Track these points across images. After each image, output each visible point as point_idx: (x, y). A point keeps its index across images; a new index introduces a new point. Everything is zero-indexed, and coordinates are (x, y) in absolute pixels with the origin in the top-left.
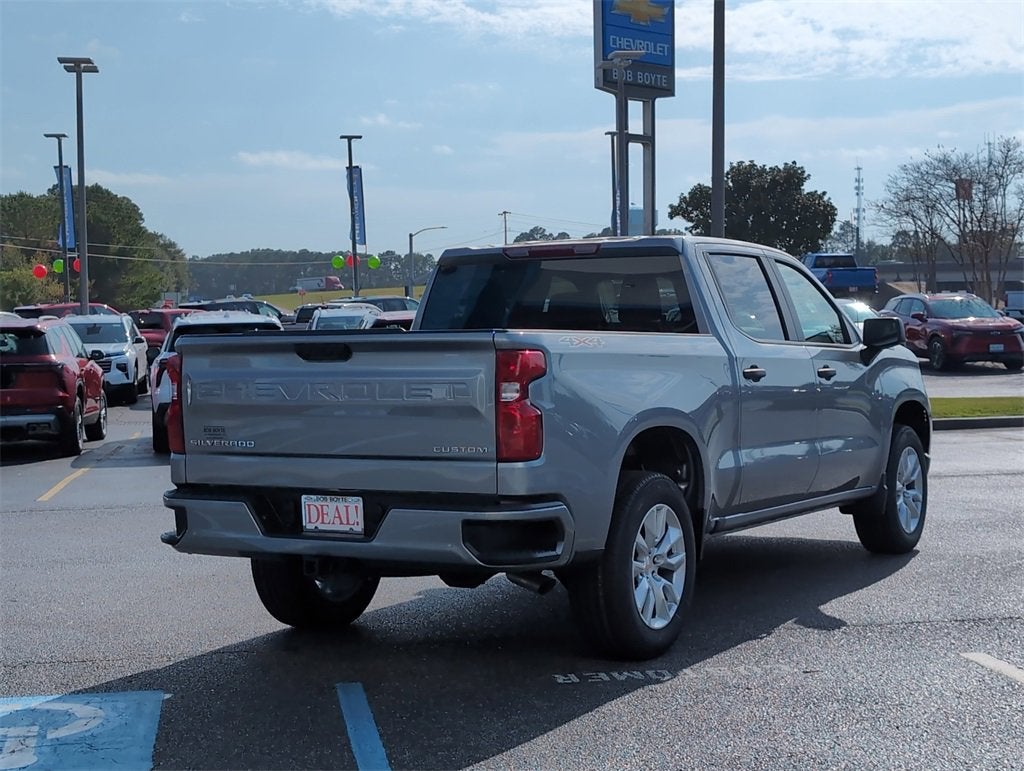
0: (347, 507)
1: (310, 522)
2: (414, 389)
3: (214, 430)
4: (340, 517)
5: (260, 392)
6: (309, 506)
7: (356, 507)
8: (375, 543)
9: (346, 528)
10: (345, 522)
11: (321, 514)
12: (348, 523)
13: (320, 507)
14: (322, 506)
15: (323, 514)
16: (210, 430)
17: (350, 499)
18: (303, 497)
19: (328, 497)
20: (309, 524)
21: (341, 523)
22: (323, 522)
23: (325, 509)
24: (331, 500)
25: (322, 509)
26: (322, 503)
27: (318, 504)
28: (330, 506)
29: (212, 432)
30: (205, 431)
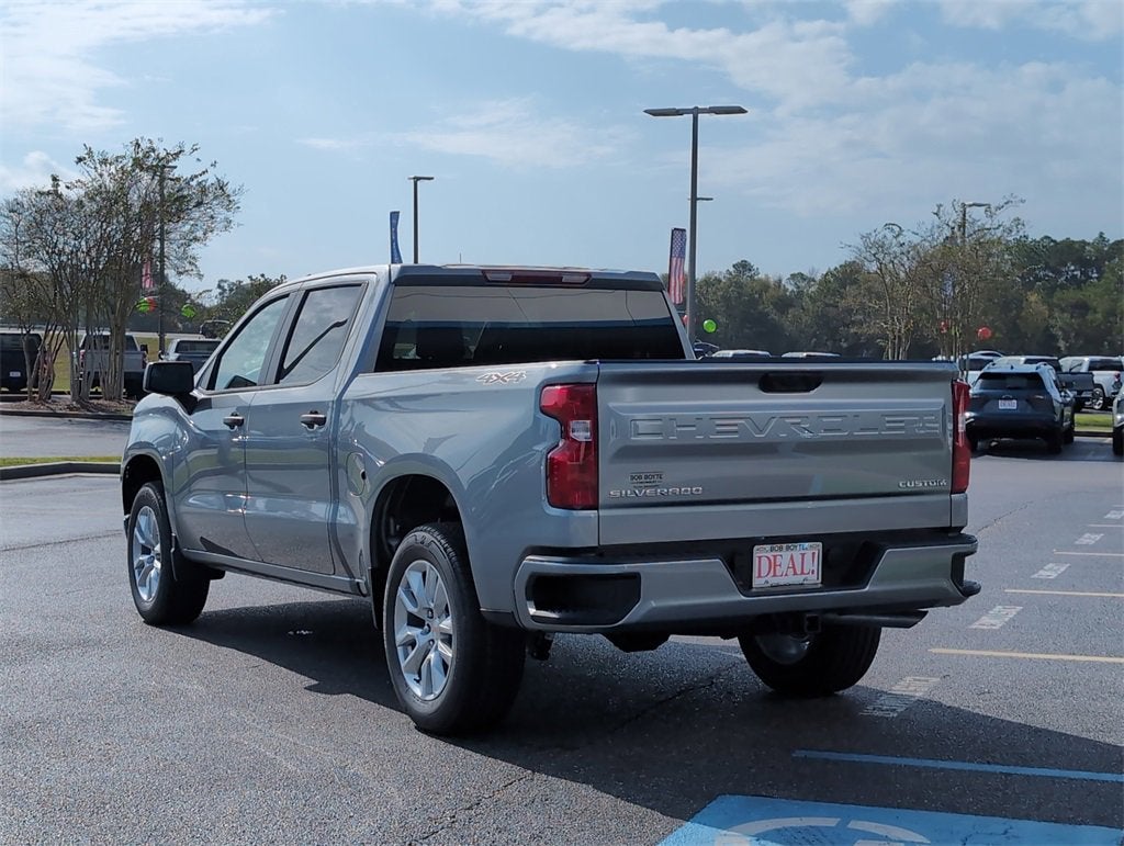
0: (803, 555)
1: (760, 576)
4: (794, 567)
6: (760, 558)
7: (814, 554)
8: (867, 589)
9: (801, 579)
10: (799, 572)
11: (773, 565)
12: (802, 573)
13: (772, 559)
14: (775, 557)
15: (775, 566)
17: (807, 545)
18: (755, 548)
19: (784, 545)
20: (757, 581)
21: (795, 574)
22: (775, 575)
23: (779, 559)
24: (788, 548)
25: (775, 560)
26: (775, 554)
27: (770, 555)
28: (785, 556)
29: (643, 480)
30: (633, 478)
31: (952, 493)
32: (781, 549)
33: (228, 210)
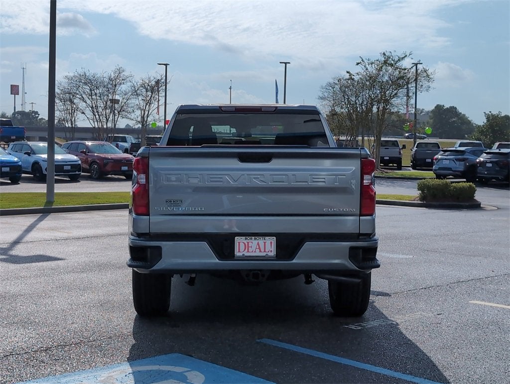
0: (265, 243)
1: (239, 251)
2: (314, 178)
3: (174, 201)
4: (259, 248)
5: (212, 180)
6: (239, 243)
7: (271, 243)
8: (294, 261)
9: (264, 254)
10: (262, 250)
11: (247, 247)
12: (265, 251)
13: (246, 244)
14: (248, 243)
15: (248, 247)
16: (171, 201)
17: (267, 238)
18: (236, 238)
19: (253, 238)
20: (237, 254)
21: (260, 251)
22: (248, 251)
23: (250, 244)
24: (255, 239)
25: (248, 244)
26: (248, 241)
27: (245, 242)
28: (254, 243)
29: (172, 203)
30: (167, 202)
31: (361, 215)
32: (251, 239)
33: (429, 81)
